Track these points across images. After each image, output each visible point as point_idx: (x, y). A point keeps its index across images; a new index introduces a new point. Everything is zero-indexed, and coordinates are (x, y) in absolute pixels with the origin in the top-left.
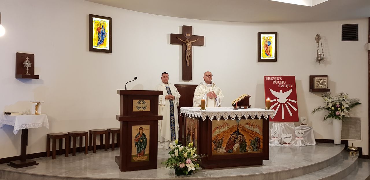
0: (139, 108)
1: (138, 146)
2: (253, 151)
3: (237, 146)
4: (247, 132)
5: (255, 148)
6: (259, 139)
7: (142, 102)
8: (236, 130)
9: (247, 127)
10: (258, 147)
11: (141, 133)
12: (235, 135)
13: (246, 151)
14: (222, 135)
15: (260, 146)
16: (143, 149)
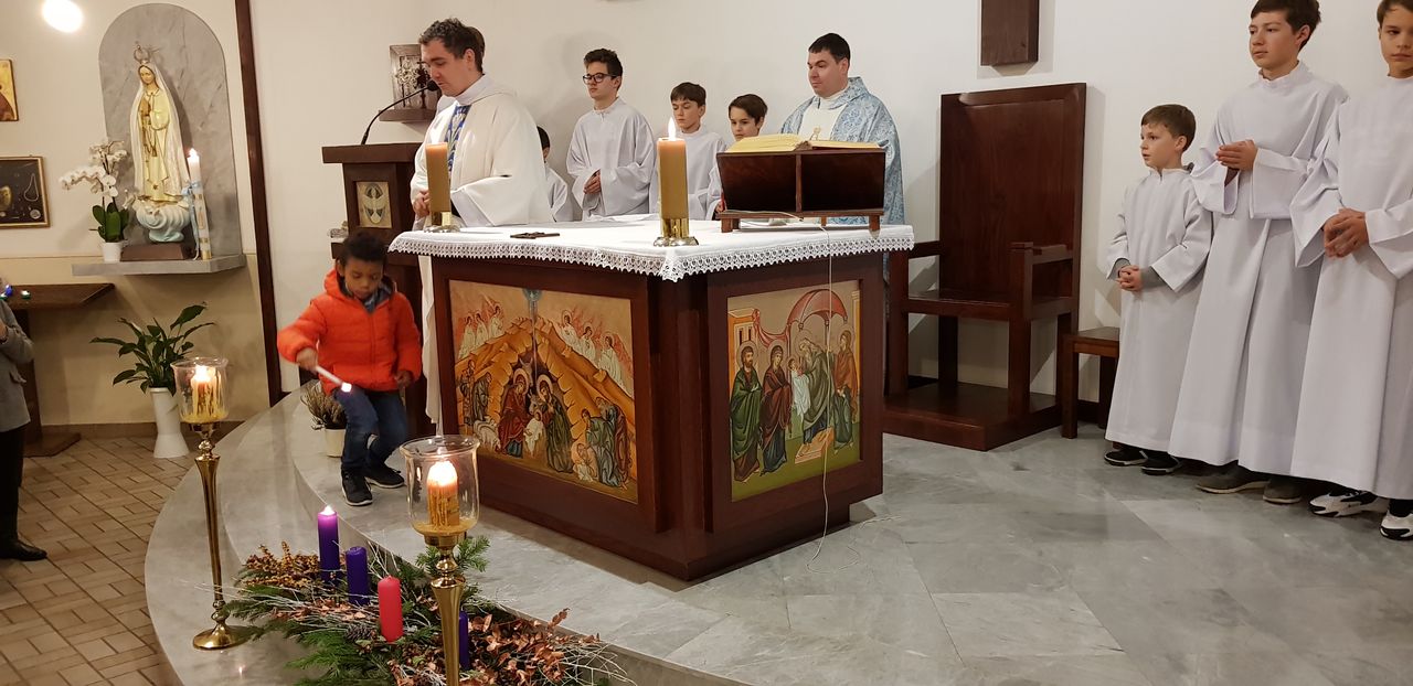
2: (601, 481)
3: (535, 427)
4: (571, 363)
5: (605, 464)
6: (623, 418)
8: (529, 344)
9: (568, 335)
10: (620, 468)
12: (525, 372)
13: (573, 472)
14: (485, 362)
15: (628, 461)
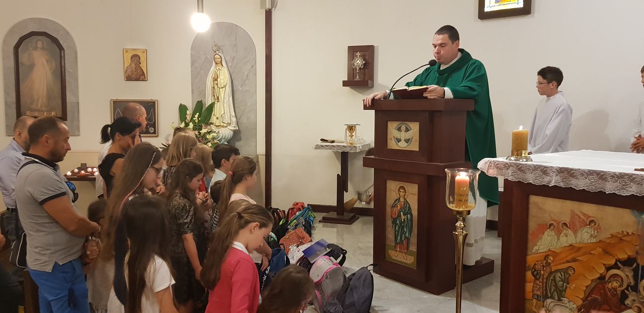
0: (399, 140)
1: (397, 226)
7: (403, 128)
11: (402, 199)
16: (406, 237)
